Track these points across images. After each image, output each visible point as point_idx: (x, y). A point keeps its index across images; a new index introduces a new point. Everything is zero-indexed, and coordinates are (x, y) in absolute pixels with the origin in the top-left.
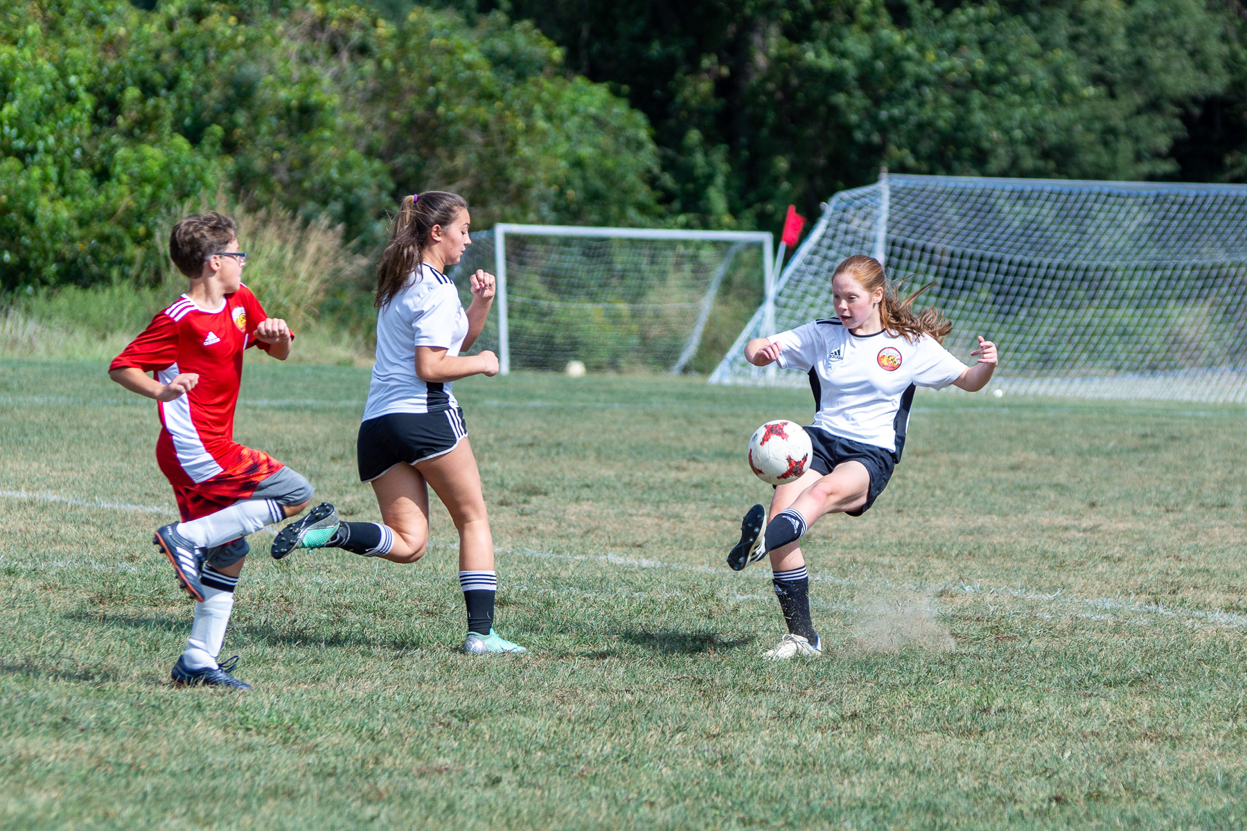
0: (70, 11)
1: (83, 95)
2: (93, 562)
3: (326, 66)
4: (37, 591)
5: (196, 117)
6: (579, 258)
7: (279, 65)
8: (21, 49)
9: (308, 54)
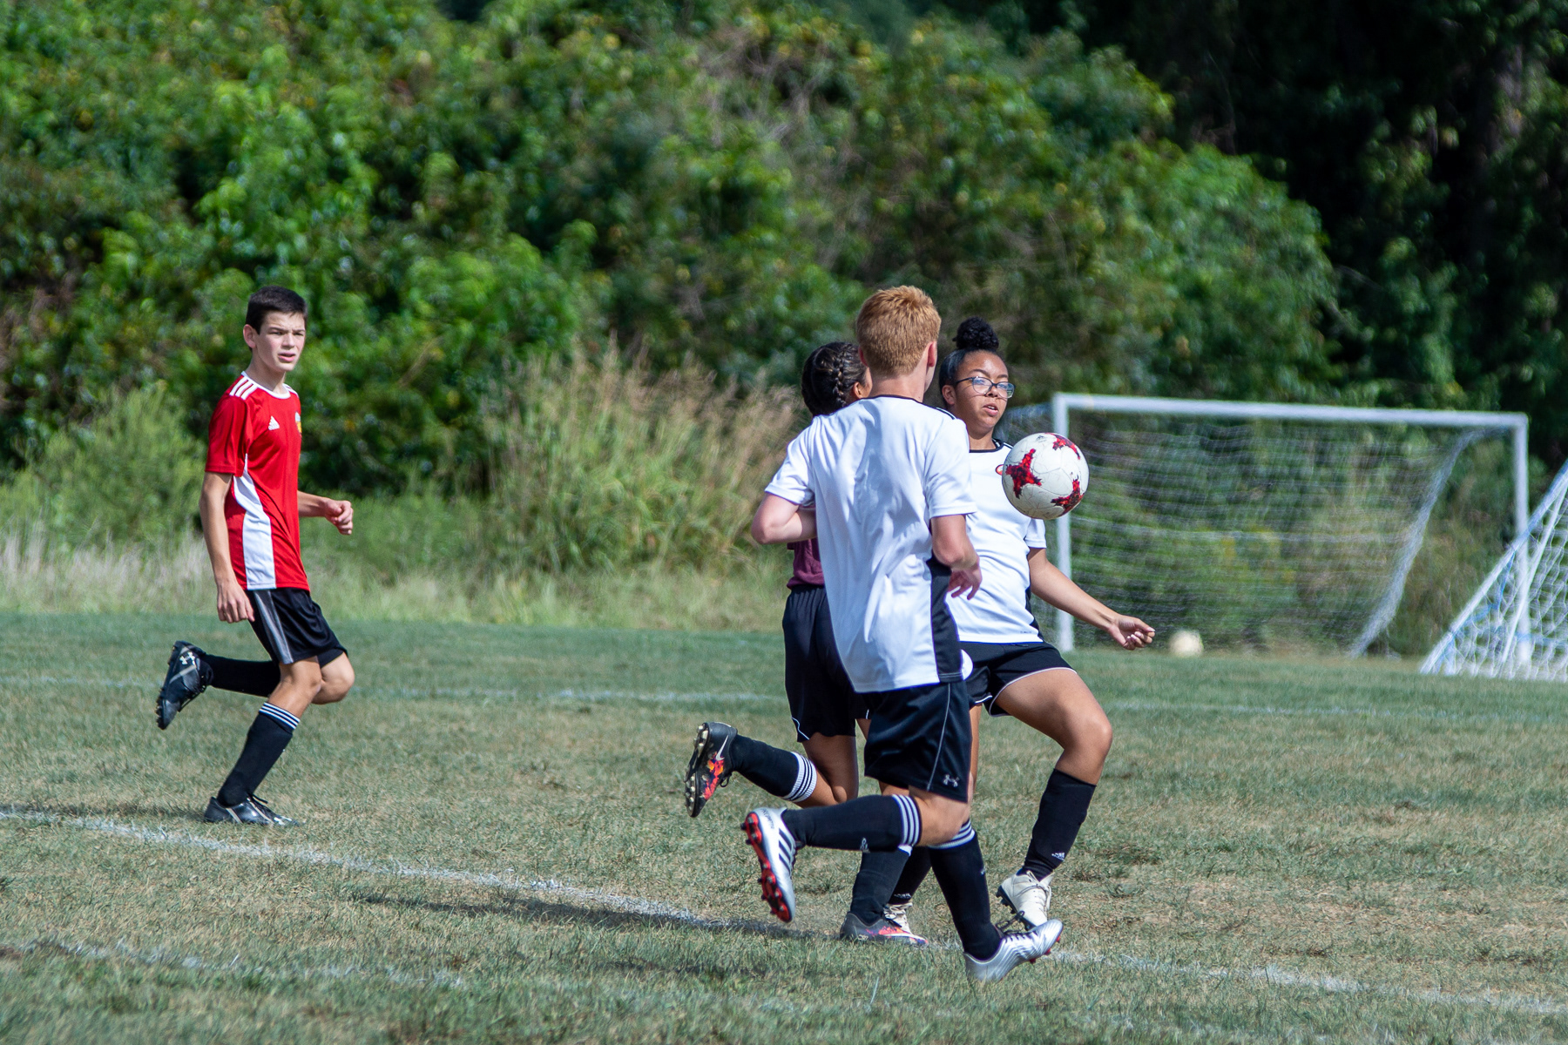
0: (337, 23)
1: (358, 169)
2: (390, 968)
3: (770, 121)
4: (299, 1018)
5: (548, 207)
6: (1194, 453)
7: (690, 118)
8: (253, 87)
9: (739, 98)
